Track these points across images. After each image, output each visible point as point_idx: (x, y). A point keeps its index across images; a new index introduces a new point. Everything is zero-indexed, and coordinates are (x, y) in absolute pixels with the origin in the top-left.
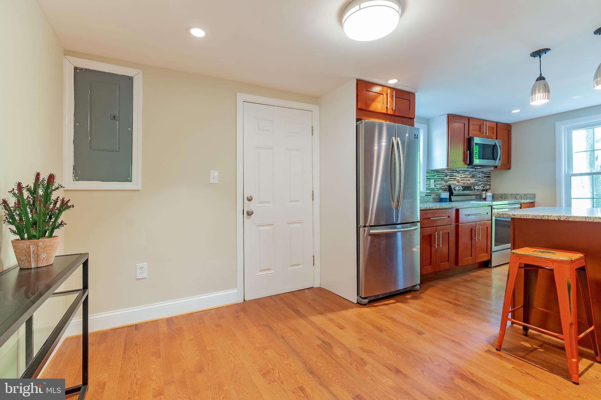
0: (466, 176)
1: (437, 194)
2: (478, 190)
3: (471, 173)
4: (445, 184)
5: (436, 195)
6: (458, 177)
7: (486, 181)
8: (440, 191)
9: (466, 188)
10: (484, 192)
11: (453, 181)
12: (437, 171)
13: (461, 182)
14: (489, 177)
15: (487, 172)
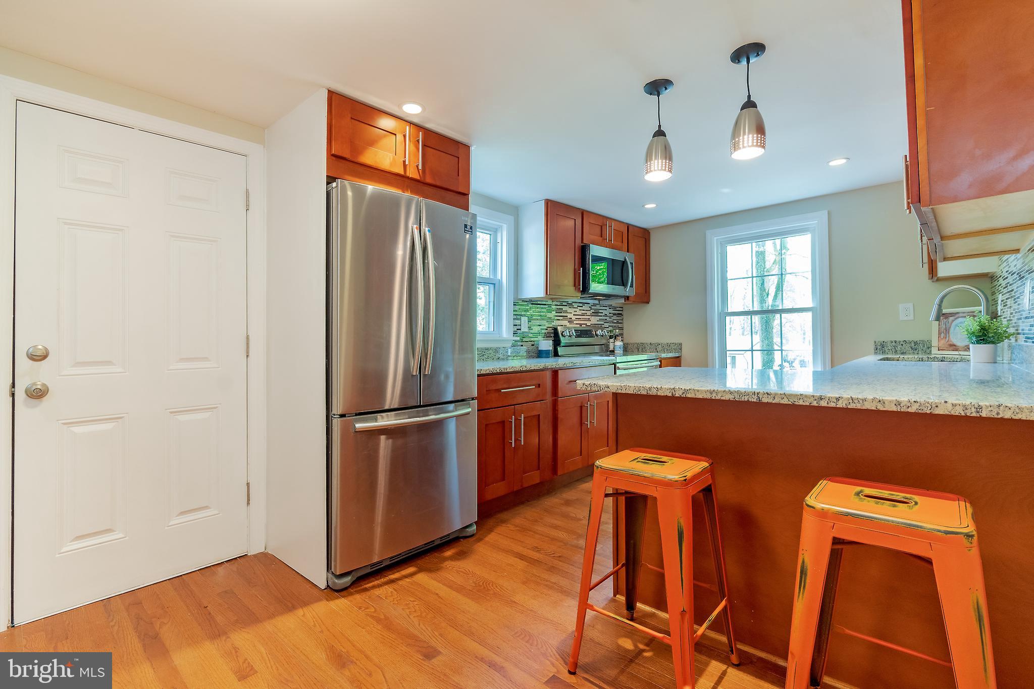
0: (583, 312)
1: (533, 343)
2: (602, 336)
3: (593, 308)
4: (547, 325)
5: (532, 345)
6: (571, 313)
7: (616, 321)
8: (540, 338)
9: (581, 333)
10: (612, 340)
11: (561, 320)
12: (533, 302)
13: (575, 322)
14: (621, 314)
15: (617, 307)
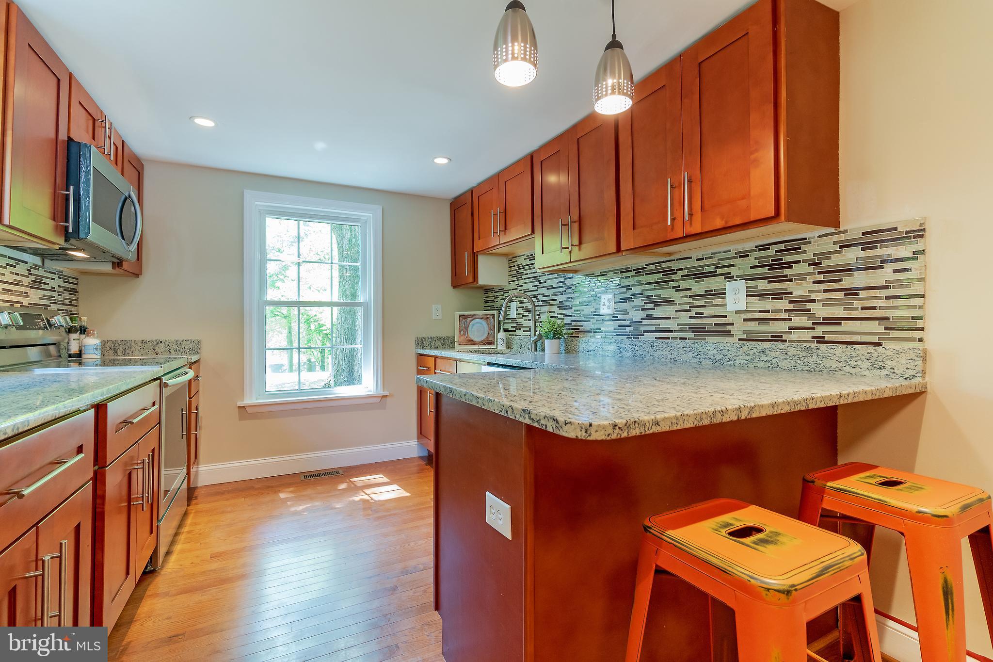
2: (59, 327)
3: (32, 272)
7: (67, 302)
9: (28, 321)
10: (75, 336)
14: (76, 291)
15: (70, 277)
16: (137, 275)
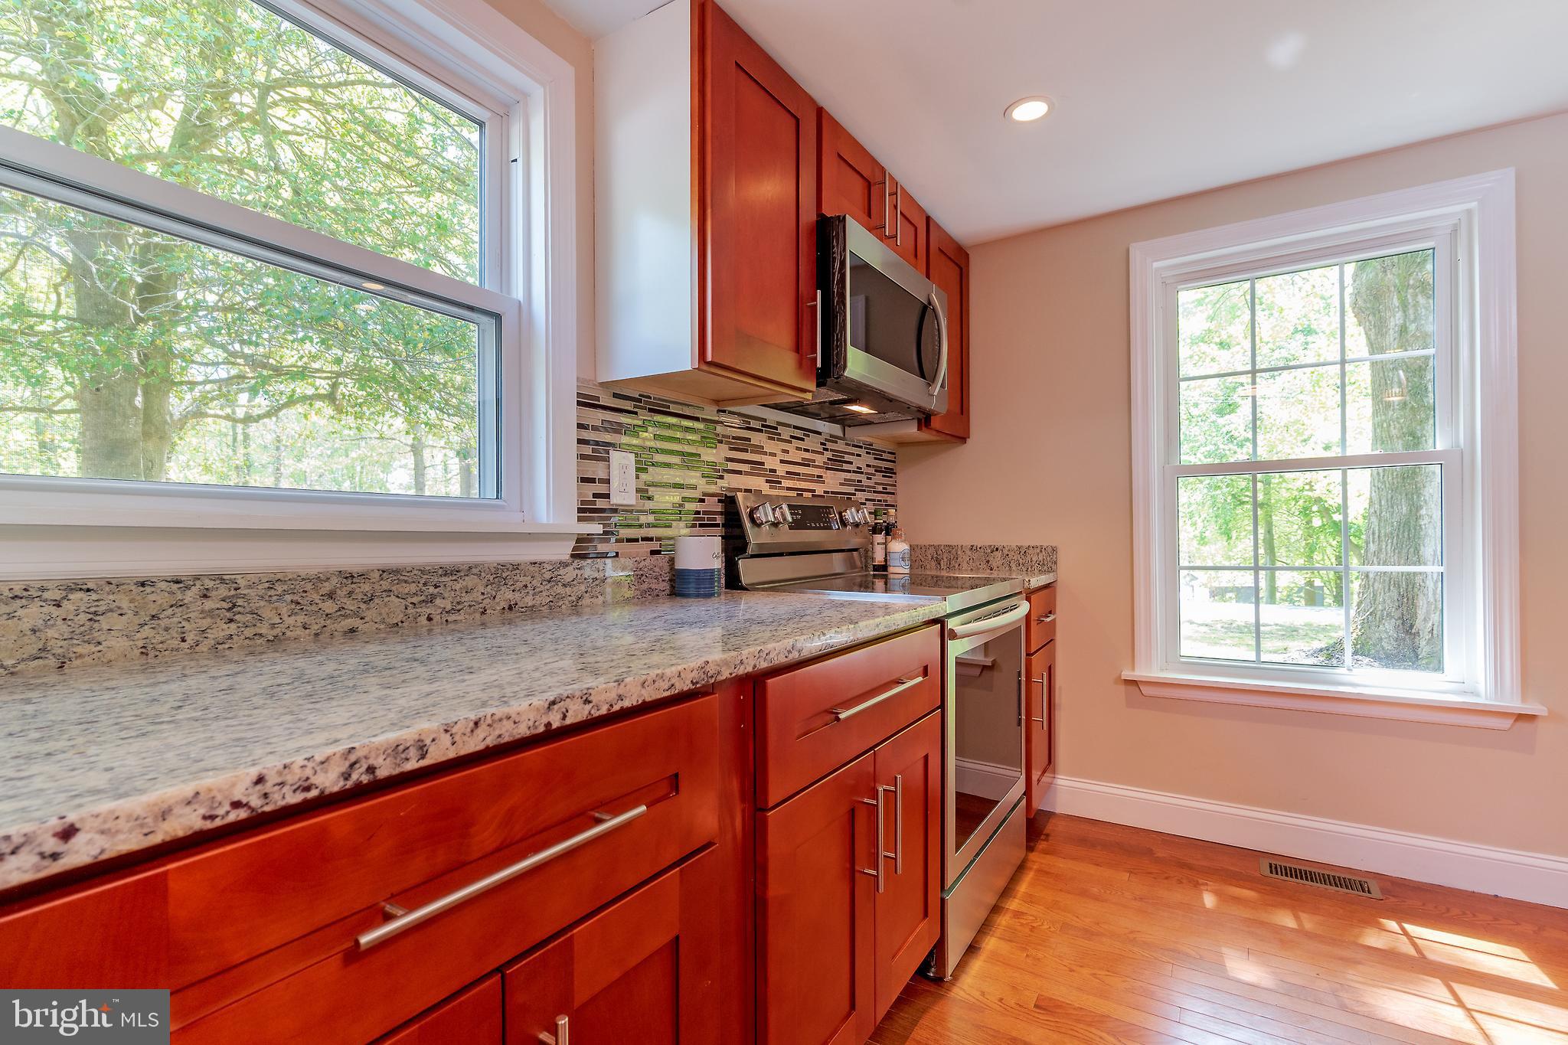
0: (807, 455)
1: (655, 546)
2: (857, 526)
3: (829, 445)
4: (703, 486)
5: (653, 553)
6: (774, 455)
7: (880, 488)
9: (810, 515)
10: (879, 538)
11: (747, 473)
12: (654, 404)
14: (891, 470)
15: (884, 452)
16: (963, 439)
